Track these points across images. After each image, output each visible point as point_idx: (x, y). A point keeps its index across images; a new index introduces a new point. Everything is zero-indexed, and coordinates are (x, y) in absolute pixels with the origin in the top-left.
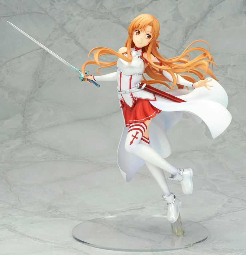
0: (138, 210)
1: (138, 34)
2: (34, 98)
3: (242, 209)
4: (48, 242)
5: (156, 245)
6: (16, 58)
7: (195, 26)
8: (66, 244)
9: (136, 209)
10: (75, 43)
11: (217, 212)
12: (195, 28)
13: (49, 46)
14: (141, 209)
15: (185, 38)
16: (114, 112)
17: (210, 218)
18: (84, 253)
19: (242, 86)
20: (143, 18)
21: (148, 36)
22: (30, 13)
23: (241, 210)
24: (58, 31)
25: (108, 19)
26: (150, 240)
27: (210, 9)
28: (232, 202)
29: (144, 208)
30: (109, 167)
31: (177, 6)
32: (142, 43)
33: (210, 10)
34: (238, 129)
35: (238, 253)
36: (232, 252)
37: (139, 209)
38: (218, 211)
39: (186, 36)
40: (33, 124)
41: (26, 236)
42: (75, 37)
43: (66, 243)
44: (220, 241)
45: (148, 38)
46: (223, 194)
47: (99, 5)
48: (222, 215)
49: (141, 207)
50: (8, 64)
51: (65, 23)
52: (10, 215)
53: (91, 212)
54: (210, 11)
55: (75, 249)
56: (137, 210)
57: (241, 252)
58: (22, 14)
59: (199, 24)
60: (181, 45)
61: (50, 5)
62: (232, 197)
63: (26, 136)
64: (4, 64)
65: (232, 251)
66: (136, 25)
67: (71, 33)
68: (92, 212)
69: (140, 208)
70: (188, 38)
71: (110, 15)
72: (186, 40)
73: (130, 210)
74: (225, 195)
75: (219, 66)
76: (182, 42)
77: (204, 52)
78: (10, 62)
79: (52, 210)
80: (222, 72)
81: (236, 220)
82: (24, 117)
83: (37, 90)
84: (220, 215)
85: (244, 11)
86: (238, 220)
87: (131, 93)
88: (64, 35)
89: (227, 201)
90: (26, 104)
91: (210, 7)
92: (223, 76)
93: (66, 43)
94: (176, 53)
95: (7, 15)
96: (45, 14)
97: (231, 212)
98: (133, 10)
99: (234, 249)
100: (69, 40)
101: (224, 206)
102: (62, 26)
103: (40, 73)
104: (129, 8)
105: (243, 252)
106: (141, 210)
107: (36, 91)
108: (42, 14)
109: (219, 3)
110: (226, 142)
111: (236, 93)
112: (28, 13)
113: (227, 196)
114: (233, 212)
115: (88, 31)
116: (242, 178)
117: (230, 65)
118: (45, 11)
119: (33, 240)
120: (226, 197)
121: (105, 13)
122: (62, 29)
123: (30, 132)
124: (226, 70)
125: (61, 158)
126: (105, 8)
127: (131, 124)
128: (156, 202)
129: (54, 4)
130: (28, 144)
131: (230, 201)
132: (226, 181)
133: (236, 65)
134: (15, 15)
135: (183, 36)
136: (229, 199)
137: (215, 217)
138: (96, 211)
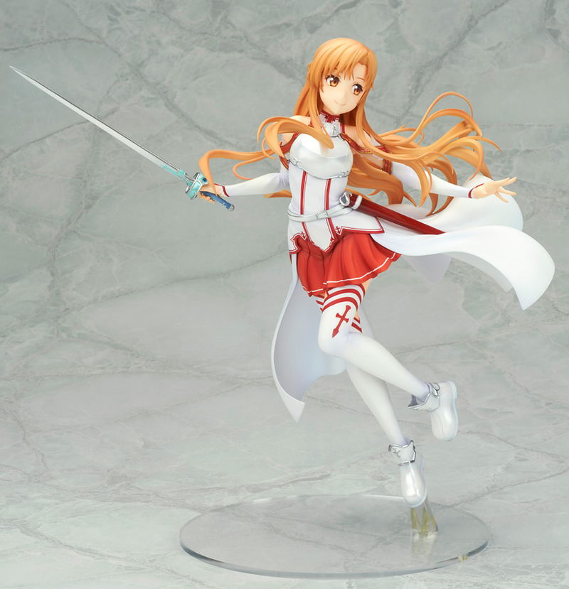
0: (313, 482)
1: (334, 85)
2: (75, 232)
3: (548, 475)
4: (111, 556)
5: (354, 560)
6: (34, 142)
7: (437, 64)
8: (150, 561)
9: (309, 479)
10: (167, 106)
12: (439, 67)
13: (109, 114)
14: (321, 478)
15: (416, 92)
16: (258, 261)
17: (477, 497)
18: (193, 580)
19: (546, 198)
20: (344, 47)
21: (356, 87)
22: (65, 40)
23: (545, 478)
24: (127, 79)
25: (241, 51)
26: (341, 548)
27: (472, 24)
29: (328, 476)
30: (248, 384)
31: (397, 19)
32: (344, 105)
33: (470, 27)
35: (540, 574)
36: (527, 573)
37: (316, 479)
38: (493, 481)
39: (417, 86)
40: (74, 290)
41: (61, 543)
42: (165, 93)
43: (152, 558)
45: (356, 93)
46: (506, 442)
47: (219, 18)
49: (321, 474)
50: (15, 155)
51: (143, 62)
52: (25, 497)
53: (207, 487)
54: (470, 30)
55: (172, 572)
56: (311, 481)
57: (547, 573)
58: (45, 44)
59: (446, 59)
60: (407, 108)
61: (109, 22)
62: (525, 449)
63: (58, 317)
64: (7, 157)
65: (526, 570)
66: (331, 62)
67: (158, 84)
68: (209, 489)
69: (318, 476)
70: (422, 91)
71: (244, 41)
72: (418, 96)
73: (296, 481)
74: (509, 443)
75: (494, 153)
76: (408, 100)
77: (464, 118)
78: (19, 152)
79: (118, 485)
80: (500, 166)
81: (536, 501)
82: (53, 274)
83: (82, 213)
84: (501, 489)
85: (548, 27)
86: (540, 499)
87: (329, 219)
88: (141, 90)
89: (516, 457)
90: (57, 246)
91: (471, 20)
92: (502, 175)
93: (147, 106)
94: (396, 125)
95: (13, 47)
96: (98, 42)
97: (524, 483)
98: (297, 30)
99: (530, 566)
100: (152, 99)
101: (508, 468)
102: (137, 69)
103: (88, 176)
104: (288, 25)
105: (551, 573)
106: (320, 481)
107: (80, 217)
108: (91, 42)
109: (492, 10)
110: (511, 325)
111: (533, 214)
112: (60, 41)
113: (515, 446)
114: (529, 481)
115: (195, 79)
116: (548, 404)
117: (518, 151)
118: (99, 37)
119: (77, 552)
120: (513, 448)
121: (233, 37)
122: (136, 75)
123: (68, 309)
124: (510, 162)
125: (139, 367)
126: (234, 27)
127: (331, 288)
128: (353, 463)
129: (119, 19)
130: (64, 335)
131: (522, 457)
132: (512, 413)
133: (531, 151)
134: (31, 46)
135: (410, 88)
136: (519, 454)
137: (487, 494)
138: (218, 486)
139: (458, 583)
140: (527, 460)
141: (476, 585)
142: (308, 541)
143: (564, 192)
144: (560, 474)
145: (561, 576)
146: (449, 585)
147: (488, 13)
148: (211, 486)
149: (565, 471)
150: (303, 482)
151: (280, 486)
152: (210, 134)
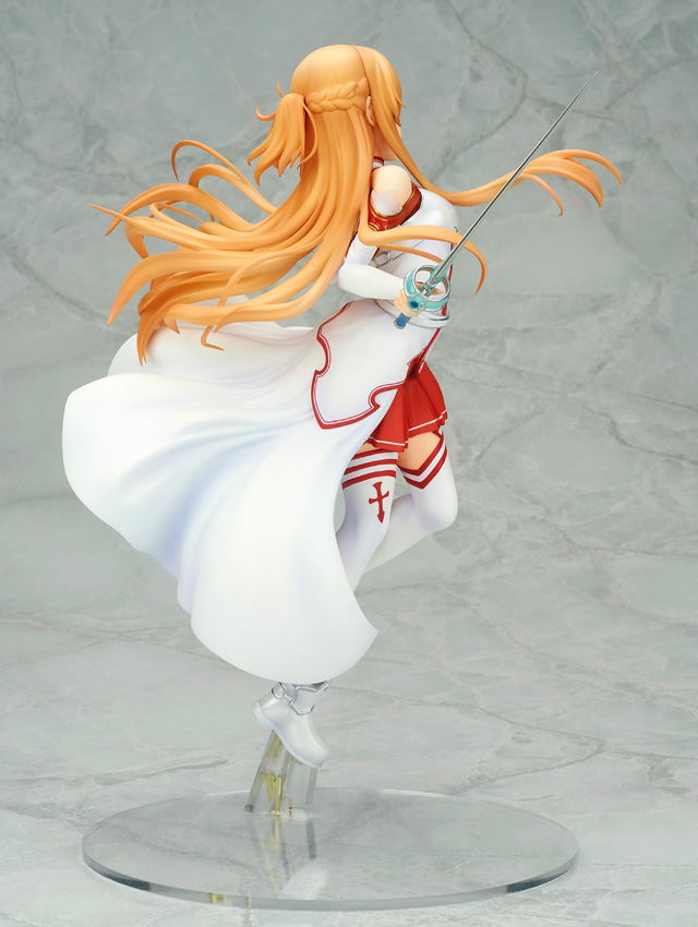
0: (201, 770)
3: (563, 762)
9: (194, 767)
10: (15, 266)
11: (479, 773)
14: (213, 765)
19: (554, 392)
23: (560, 766)
25: (123, 193)
26: (238, 863)
27: (448, 159)
28: (527, 741)
29: (224, 762)
30: (113, 639)
33: (446, 164)
34: (543, 521)
35: (557, 904)
37: (206, 766)
38: (480, 770)
42: (14, 248)
44: (489, 856)
46: (498, 717)
47: (92, 150)
48: (494, 780)
49: (213, 760)
54: (445, 168)
56: (198, 770)
57: (568, 902)
62: (528, 727)
67: (4, 236)
68: (35, 780)
69: (208, 762)
71: (127, 180)
73: (174, 769)
74: (502, 719)
80: (487, 350)
81: (545, 797)
84: (491, 781)
86: (551, 796)
89: (514, 738)
91: (447, 154)
92: (491, 361)
97: (526, 772)
101: (502, 753)
105: (574, 901)
106: (212, 769)
109: (477, 141)
110: (504, 561)
111: (535, 413)
113: (511, 722)
114: (535, 771)
115: (57, 230)
116: (560, 667)
120: (509, 725)
121: (112, 174)
124: (501, 344)
126: (113, 160)
131: (523, 737)
132: (507, 678)
136: (518, 733)
137: (471, 787)
138: (53, 775)
139: (424, 917)
140: (530, 741)
141: (453, 919)
142: (183, 853)
143: (579, 385)
144: (583, 760)
145: (591, 906)
146: (408, 920)
147: (472, 145)
148: (42, 776)
149: (589, 757)
150: (184, 771)
151: (148, 776)
152: (75, 303)
